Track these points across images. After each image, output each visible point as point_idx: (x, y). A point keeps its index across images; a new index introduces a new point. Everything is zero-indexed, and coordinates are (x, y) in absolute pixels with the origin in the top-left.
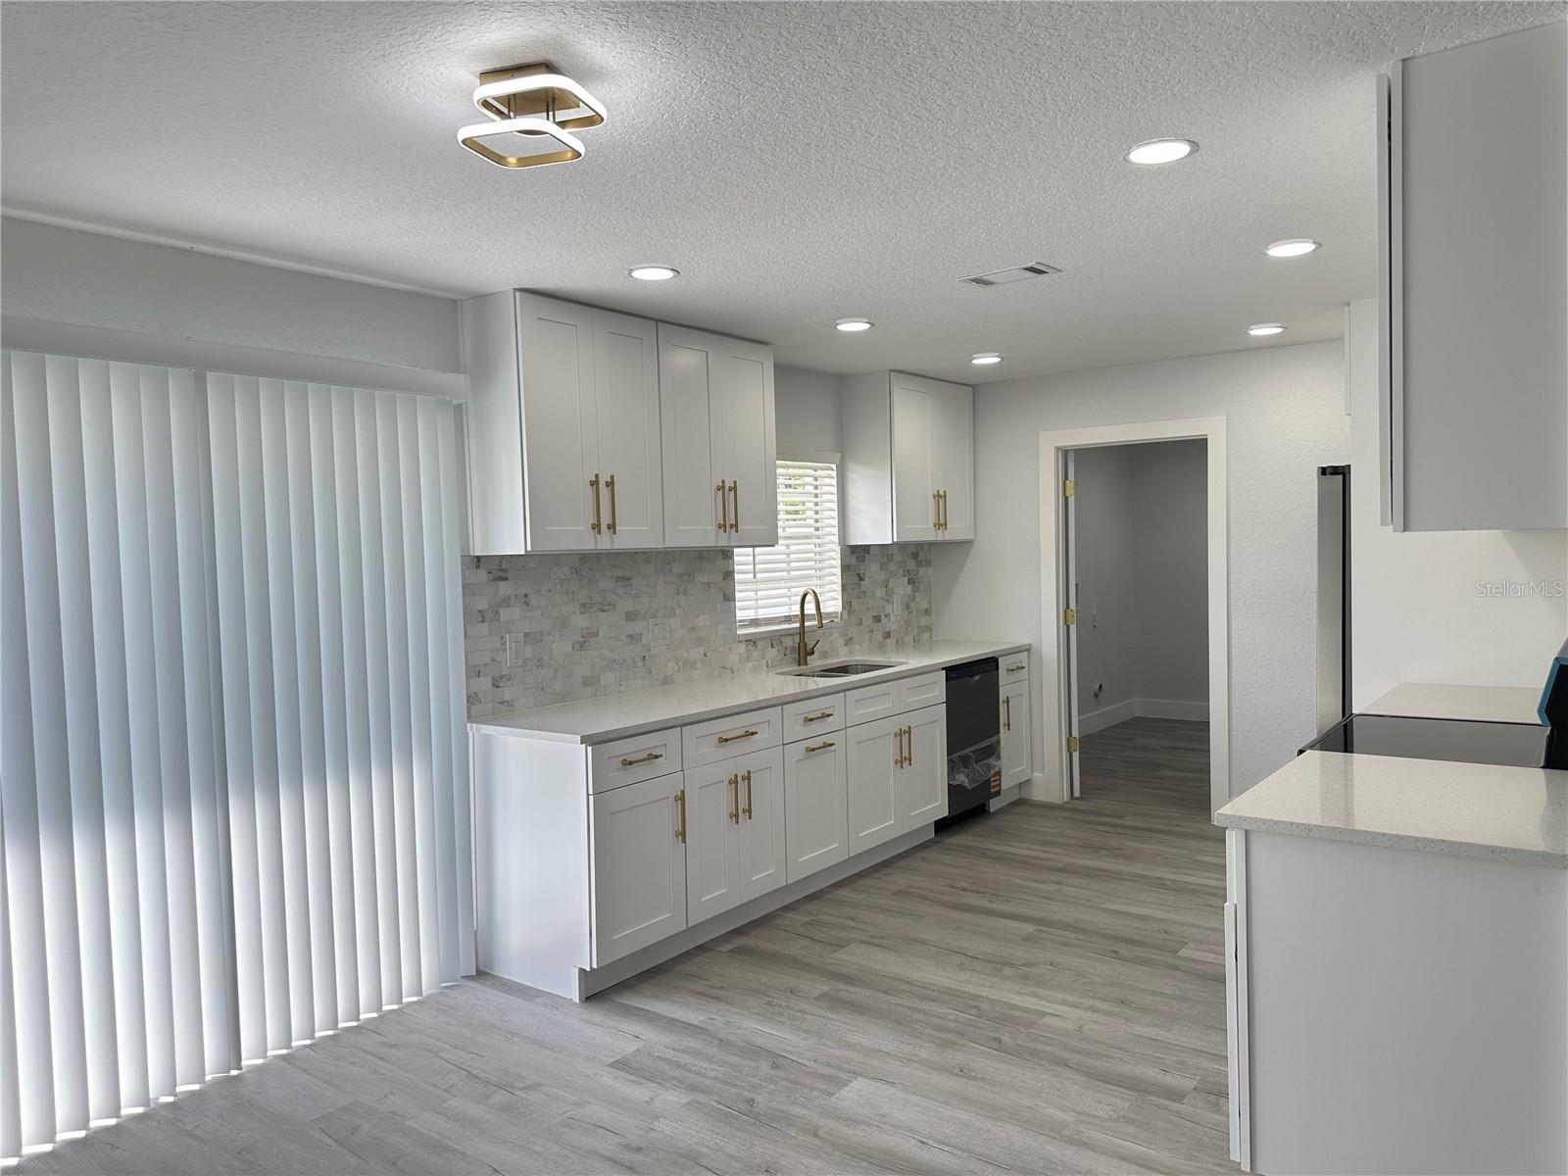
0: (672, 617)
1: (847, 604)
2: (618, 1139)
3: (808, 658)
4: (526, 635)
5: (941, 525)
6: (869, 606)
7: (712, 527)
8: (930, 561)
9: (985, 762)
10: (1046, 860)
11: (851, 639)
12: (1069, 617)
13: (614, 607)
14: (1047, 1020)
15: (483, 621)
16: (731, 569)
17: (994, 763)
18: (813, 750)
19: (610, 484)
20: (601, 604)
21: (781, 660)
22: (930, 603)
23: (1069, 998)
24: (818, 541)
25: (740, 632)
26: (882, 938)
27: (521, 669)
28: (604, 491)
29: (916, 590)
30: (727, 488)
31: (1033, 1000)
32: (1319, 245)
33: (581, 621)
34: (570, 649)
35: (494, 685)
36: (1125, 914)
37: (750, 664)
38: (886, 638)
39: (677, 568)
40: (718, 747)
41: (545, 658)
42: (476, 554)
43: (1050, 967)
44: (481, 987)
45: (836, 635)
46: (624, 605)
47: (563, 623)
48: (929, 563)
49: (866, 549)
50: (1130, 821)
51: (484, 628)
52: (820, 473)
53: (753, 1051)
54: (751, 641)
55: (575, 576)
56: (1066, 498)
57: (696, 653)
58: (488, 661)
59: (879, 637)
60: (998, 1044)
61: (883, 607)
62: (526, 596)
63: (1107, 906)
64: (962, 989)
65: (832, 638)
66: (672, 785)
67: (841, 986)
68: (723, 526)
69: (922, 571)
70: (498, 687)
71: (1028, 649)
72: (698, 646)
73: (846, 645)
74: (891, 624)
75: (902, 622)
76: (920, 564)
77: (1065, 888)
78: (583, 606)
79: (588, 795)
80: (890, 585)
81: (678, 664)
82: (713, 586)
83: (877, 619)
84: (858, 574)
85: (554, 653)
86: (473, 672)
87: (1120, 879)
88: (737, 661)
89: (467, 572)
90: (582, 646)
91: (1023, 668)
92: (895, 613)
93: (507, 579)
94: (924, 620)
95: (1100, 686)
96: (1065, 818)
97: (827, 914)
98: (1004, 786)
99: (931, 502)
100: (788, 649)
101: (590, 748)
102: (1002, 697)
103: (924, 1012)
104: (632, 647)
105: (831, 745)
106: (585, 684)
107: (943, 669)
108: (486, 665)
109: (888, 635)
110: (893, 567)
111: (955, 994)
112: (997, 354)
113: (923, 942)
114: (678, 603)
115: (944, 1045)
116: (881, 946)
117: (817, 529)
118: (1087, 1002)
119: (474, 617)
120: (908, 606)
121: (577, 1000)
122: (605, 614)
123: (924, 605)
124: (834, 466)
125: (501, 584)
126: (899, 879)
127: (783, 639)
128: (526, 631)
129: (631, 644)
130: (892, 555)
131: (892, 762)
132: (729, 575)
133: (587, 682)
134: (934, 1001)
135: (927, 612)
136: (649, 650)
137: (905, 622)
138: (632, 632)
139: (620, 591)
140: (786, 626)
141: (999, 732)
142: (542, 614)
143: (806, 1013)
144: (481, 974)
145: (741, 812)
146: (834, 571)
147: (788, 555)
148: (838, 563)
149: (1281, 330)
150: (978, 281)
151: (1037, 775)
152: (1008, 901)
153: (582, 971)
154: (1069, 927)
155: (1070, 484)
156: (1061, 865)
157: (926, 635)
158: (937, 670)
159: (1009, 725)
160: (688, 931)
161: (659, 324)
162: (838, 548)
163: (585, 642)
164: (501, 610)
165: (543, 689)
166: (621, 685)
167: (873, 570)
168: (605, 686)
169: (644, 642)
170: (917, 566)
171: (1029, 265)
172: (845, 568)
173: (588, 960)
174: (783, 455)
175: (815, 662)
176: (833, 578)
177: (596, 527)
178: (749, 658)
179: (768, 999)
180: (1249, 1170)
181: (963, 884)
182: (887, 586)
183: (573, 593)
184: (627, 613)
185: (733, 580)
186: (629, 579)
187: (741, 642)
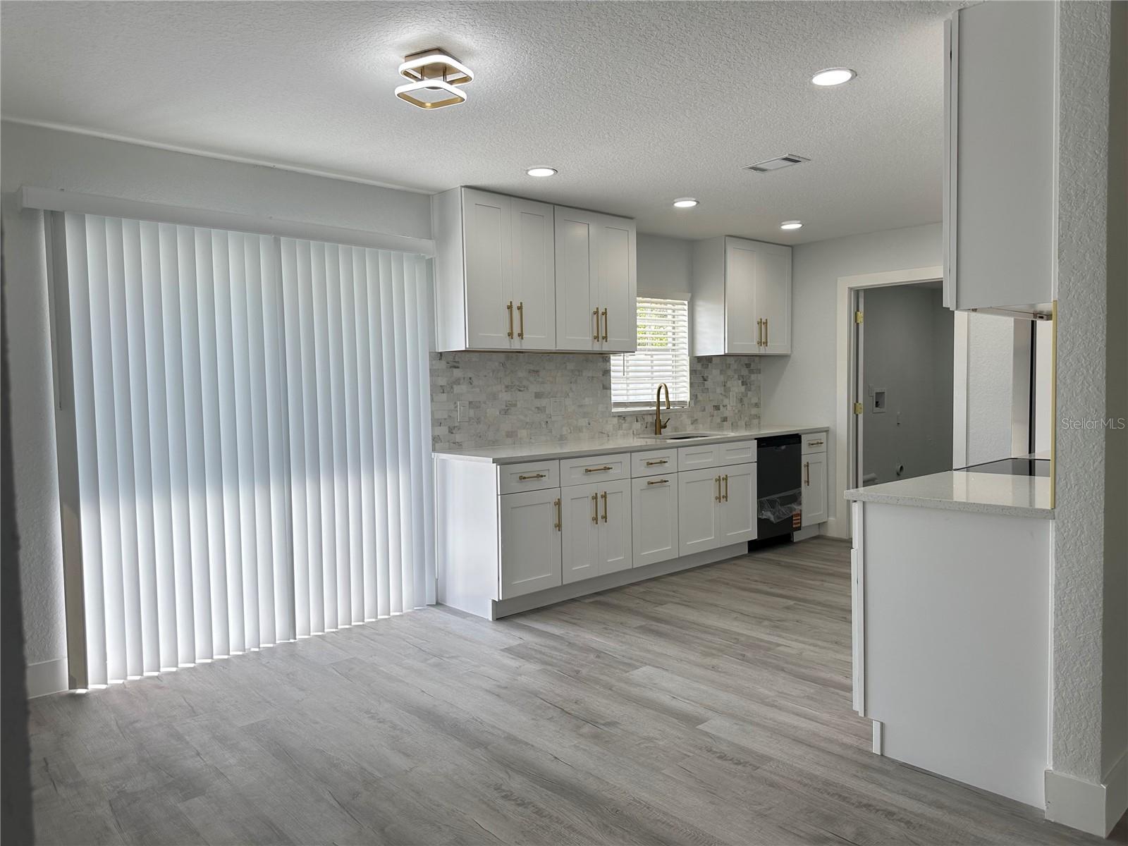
1: (694, 396)
2: (495, 683)
3: (662, 430)
4: (470, 403)
5: (763, 342)
6: (711, 398)
7: (589, 338)
8: (760, 370)
9: (789, 506)
11: (696, 420)
12: (858, 409)
13: (527, 389)
14: (780, 648)
15: (443, 393)
16: (608, 369)
17: (795, 507)
18: (652, 483)
19: (520, 308)
20: (518, 386)
21: (644, 431)
22: (759, 399)
23: (800, 639)
24: (674, 353)
25: (614, 410)
26: (689, 602)
27: (467, 423)
28: (516, 313)
29: (748, 389)
30: (600, 313)
31: (776, 638)
33: (505, 397)
34: (498, 413)
35: (449, 432)
37: (621, 432)
38: (724, 421)
39: (571, 366)
40: (584, 474)
41: (483, 418)
42: (440, 351)
44: (437, 611)
45: (684, 417)
46: (534, 388)
47: (494, 397)
48: (759, 371)
49: (709, 359)
51: (444, 396)
52: (677, 307)
53: (587, 649)
54: (622, 417)
55: (502, 368)
56: (858, 324)
57: (583, 422)
58: (446, 417)
59: (719, 420)
60: (743, 658)
61: (722, 400)
62: (470, 378)
64: (732, 630)
65: (681, 419)
66: (553, 495)
67: (654, 623)
68: (597, 338)
69: (753, 377)
70: (452, 433)
71: (827, 431)
72: (584, 418)
73: (692, 424)
74: (728, 412)
75: (736, 411)
76: (751, 372)
78: (507, 387)
79: (497, 495)
80: (729, 384)
81: (570, 428)
82: (595, 379)
83: (717, 408)
84: (703, 377)
85: (488, 415)
86: (436, 422)
88: (612, 429)
89: (434, 362)
90: (506, 412)
91: (821, 443)
92: (730, 407)
93: (458, 367)
94: (754, 411)
95: (902, 467)
97: (658, 588)
98: (803, 525)
99: (756, 327)
100: (648, 426)
101: (498, 467)
102: (804, 463)
103: (702, 639)
104: (538, 415)
105: (666, 481)
106: (507, 436)
107: (756, 439)
108: (445, 419)
109: (725, 419)
110: (730, 373)
111: (725, 631)
112: (799, 222)
113: (716, 606)
114: (571, 389)
115: (705, 654)
116: (688, 606)
117: (674, 345)
118: (811, 641)
119: (436, 390)
120: (741, 400)
121: (491, 619)
122: (520, 393)
123: (754, 400)
124: (686, 302)
125: (455, 370)
126: (714, 574)
127: (645, 417)
128: (471, 400)
129: (538, 413)
130: (730, 364)
131: (713, 499)
132: (607, 372)
133: (510, 435)
134: (710, 633)
135: (757, 405)
136: (550, 418)
137: (739, 411)
138: (539, 406)
139: (532, 379)
140: (648, 408)
141: (800, 487)
142: (481, 391)
143: (627, 634)
144: (439, 604)
145: (599, 517)
146: (685, 373)
147: (652, 361)
148: (688, 368)
150: (755, 169)
151: (831, 519)
152: (783, 588)
153: (494, 601)
154: (819, 603)
155: (861, 315)
156: (831, 572)
157: (756, 421)
158: (751, 439)
159: (808, 482)
160: (563, 587)
161: (556, 206)
162: (688, 359)
163: (508, 410)
164: (455, 386)
165: (480, 437)
166: (531, 438)
167: (714, 374)
168: (521, 438)
169: (547, 412)
170: (750, 373)
171: (785, 156)
172: (693, 372)
173: (497, 595)
174: (641, 294)
175: (667, 432)
176: (684, 378)
177: (511, 335)
178: (620, 427)
179: (605, 626)
180: (863, 716)
181: (756, 578)
182: (725, 386)
183: (501, 378)
184: (536, 393)
185: (610, 376)
186: (537, 371)
187: (615, 416)
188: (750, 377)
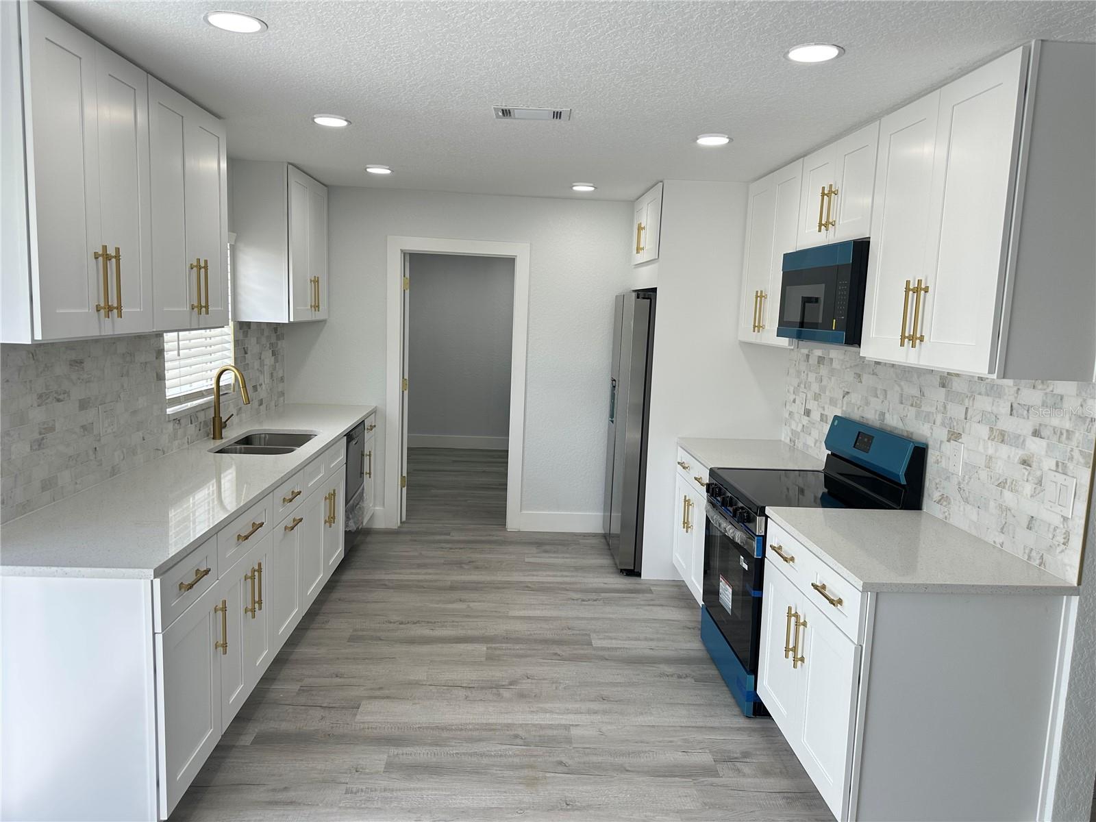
0: (117, 401)
3: (223, 431)
5: (316, 306)
8: (284, 334)
9: (358, 506)
10: (436, 581)
12: (404, 384)
13: (69, 396)
16: (162, 348)
17: (362, 505)
18: (290, 528)
20: (56, 393)
21: (198, 435)
22: (284, 371)
25: (170, 411)
26: (381, 688)
29: (277, 360)
32: (731, 140)
33: (37, 416)
34: (29, 450)
36: (529, 618)
37: (176, 443)
38: (261, 405)
40: (238, 545)
43: (529, 681)
45: (232, 406)
46: (77, 393)
49: (248, 326)
50: (456, 536)
54: (177, 419)
57: (137, 438)
59: (256, 405)
61: (259, 377)
63: (512, 613)
64: (490, 721)
68: (196, 308)
69: (279, 345)
71: (377, 410)
72: (138, 431)
73: (238, 415)
74: (263, 393)
75: (269, 390)
76: (278, 338)
77: (472, 604)
78: (40, 396)
79: (154, 634)
80: (263, 357)
81: (123, 452)
82: (148, 365)
83: (255, 388)
84: (244, 348)
87: (499, 588)
88: (167, 441)
90: (39, 444)
92: (265, 385)
94: (281, 387)
96: (411, 540)
97: (310, 676)
99: (309, 286)
100: (202, 424)
101: (157, 582)
102: (366, 452)
103: (485, 755)
106: (44, 488)
107: (344, 435)
109: (261, 402)
110: (263, 341)
112: (390, 168)
114: (123, 386)
116: (388, 697)
120: (272, 375)
122: (61, 404)
123: (282, 374)
127: (199, 414)
129: (84, 436)
130: (263, 330)
132: (160, 353)
134: (480, 740)
135: (282, 379)
136: (99, 440)
138: (84, 422)
139: (73, 376)
141: (363, 480)
143: (393, 790)
145: (256, 606)
146: (227, 345)
148: (232, 338)
149: (593, 189)
150: (504, 112)
151: (377, 507)
152: (443, 626)
154: (506, 639)
161: (149, 75)
162: (232, 325)
163: (43, 439)
166: (76, 483)
167: (252, 344)
168: (62, 487)
169: (95, 432)
170: (277, 340)
172: (237, 343)
177: (103, 309)
178: (175, 437)
179: (344, 787)
182: (260, 359)
183: (31, 381)
184: (80, 400)
185: (164, 358)
186: (81, 362)
187: (169, 421)
188: (277, 344)
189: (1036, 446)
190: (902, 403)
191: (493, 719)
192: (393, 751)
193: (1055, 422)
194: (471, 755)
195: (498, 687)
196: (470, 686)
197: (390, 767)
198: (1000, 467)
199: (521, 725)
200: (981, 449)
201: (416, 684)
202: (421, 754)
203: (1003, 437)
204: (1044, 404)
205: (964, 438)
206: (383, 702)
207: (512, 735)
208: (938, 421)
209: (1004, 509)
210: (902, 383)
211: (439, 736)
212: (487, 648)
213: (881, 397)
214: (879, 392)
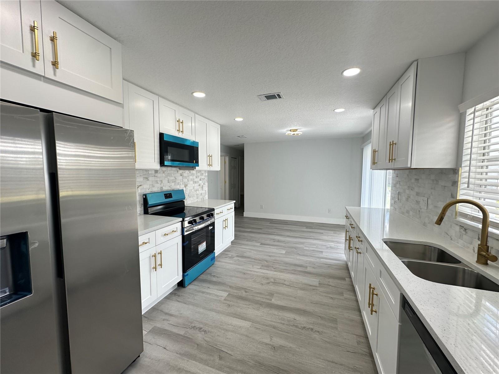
0: (428, 198)
14: (259, 267)
23: (256, 273)
54: (463, 227)
64: (280, 273)
81: (429, 220)
129: (416, 204)
179: (316, 265)
187: (457, 224)
189: (200, 182)
190: (169, 182)
191: (279, 273)
192: (306, 270)
193: (203, 177)
194: (287, 267)
195: (274, 283)
196: (283, 285)
197: (306, 267)
198: (196, 188)
199: (272, 271)
200: (192, 186)
201: (301, 289)
202: (299, 269)
203: (195, 182)
204: (201, 175)
205: (188, 185)
206: (311, 284)
207: (276, 269)
208: (181, 184)
209: (197, 194)
210: (168, 177)
211: (294, 272)
212: (271, 300)
213: (160, 183)
214: (158, 182)
